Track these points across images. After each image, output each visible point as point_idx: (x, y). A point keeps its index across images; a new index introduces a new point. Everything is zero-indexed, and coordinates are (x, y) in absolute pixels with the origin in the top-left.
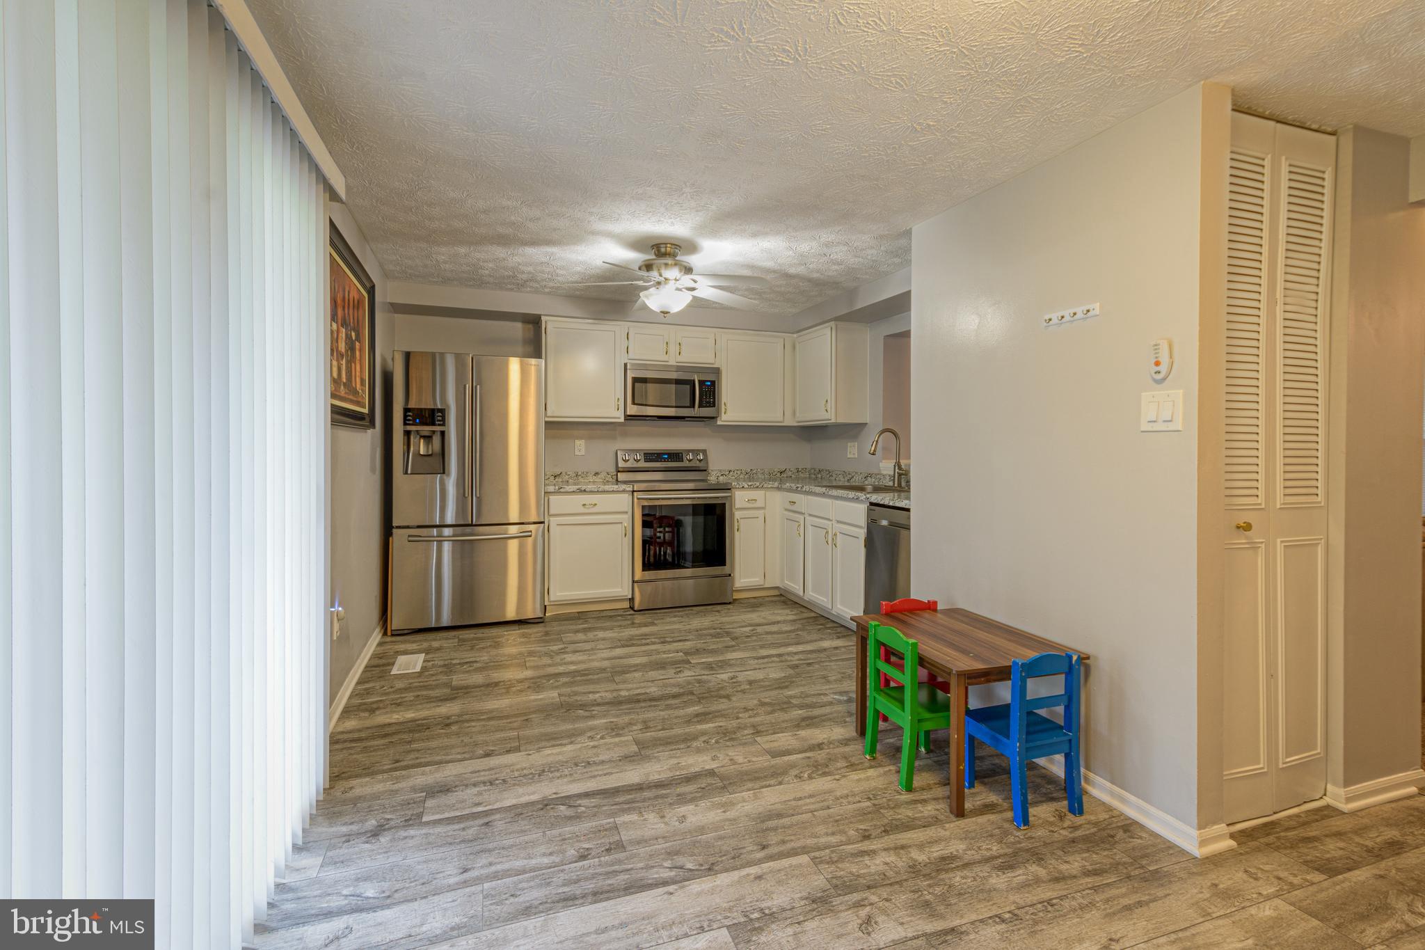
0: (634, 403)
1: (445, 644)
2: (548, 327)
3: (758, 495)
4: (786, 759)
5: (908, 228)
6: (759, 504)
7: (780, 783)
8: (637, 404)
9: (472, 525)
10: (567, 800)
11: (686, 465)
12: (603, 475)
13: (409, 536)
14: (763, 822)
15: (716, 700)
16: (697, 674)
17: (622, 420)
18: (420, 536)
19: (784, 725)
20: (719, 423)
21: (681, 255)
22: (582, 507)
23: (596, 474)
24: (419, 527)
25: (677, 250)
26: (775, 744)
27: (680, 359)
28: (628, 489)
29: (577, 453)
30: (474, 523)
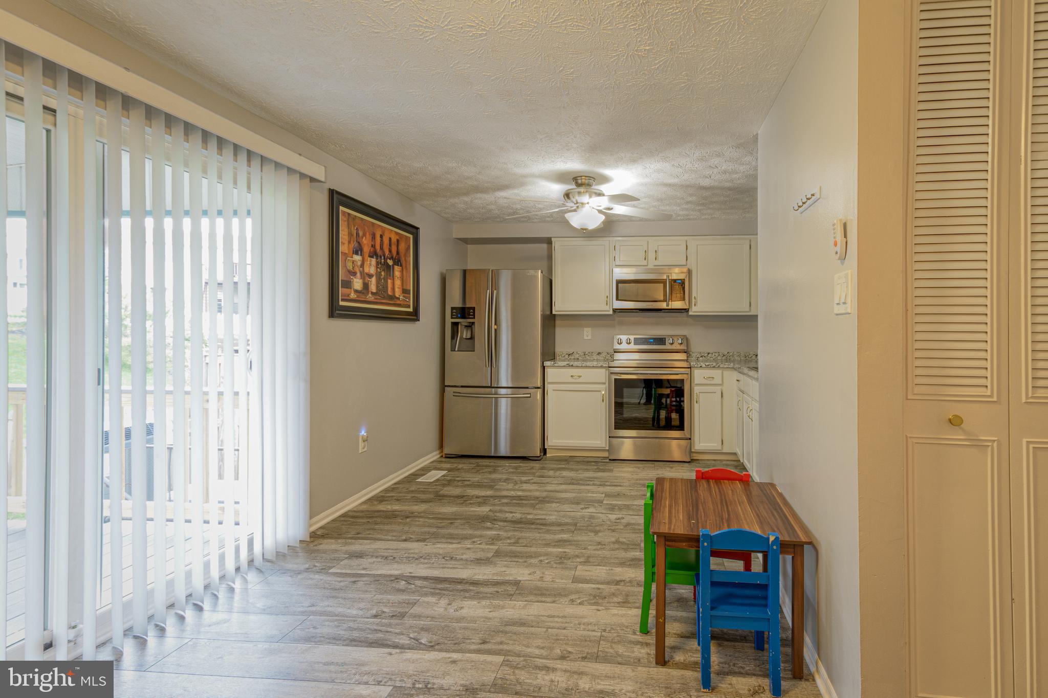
0: (617, 299)
1: (465, 466)
2: (556, 246)
3: (716, 373)
4: (580, 586)
5: (755, 134)
6: (716, 381)
7: (554, 602)
8: (620, 300)
9: (491, 387)
10: (409, 579)
11: (667, 348)
12: (603, 355)
13: (454, 392)
14: (506, 625)
15: (586, 533)
16: (597, 511)
17: (611, 312)
18: (460, 393)
19: (612, 561)
20: (690, 313)
21: (596, 185)
22: (570, 377)
23: (599, 354)
24: (462, 387)
25: (591, 181)
26: (587, 573)
27: (657, 263)
28: (604, 365)
29: (586, 338)
30: (492, 386)
